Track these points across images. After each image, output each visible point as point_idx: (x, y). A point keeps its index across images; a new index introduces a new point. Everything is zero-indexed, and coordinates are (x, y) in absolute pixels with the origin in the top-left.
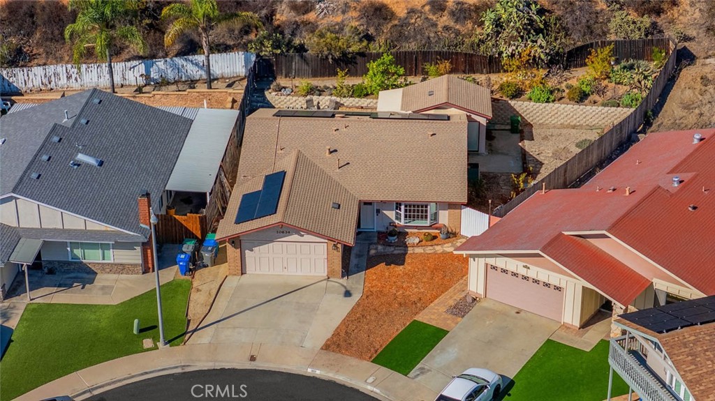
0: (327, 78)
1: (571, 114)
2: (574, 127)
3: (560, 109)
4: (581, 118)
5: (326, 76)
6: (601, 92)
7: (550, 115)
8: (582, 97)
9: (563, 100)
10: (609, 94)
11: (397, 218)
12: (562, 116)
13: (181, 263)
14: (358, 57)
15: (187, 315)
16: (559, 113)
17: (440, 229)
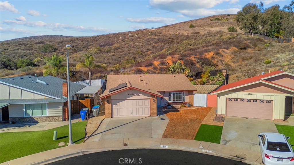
1: (202, 87)
2: (204, 91)
8: (204, 84)
9: (198, 84)
10: (211, 83)
11: (169, 100)
13: (82, 114)
15: (85, 131)
17: (186, 103)
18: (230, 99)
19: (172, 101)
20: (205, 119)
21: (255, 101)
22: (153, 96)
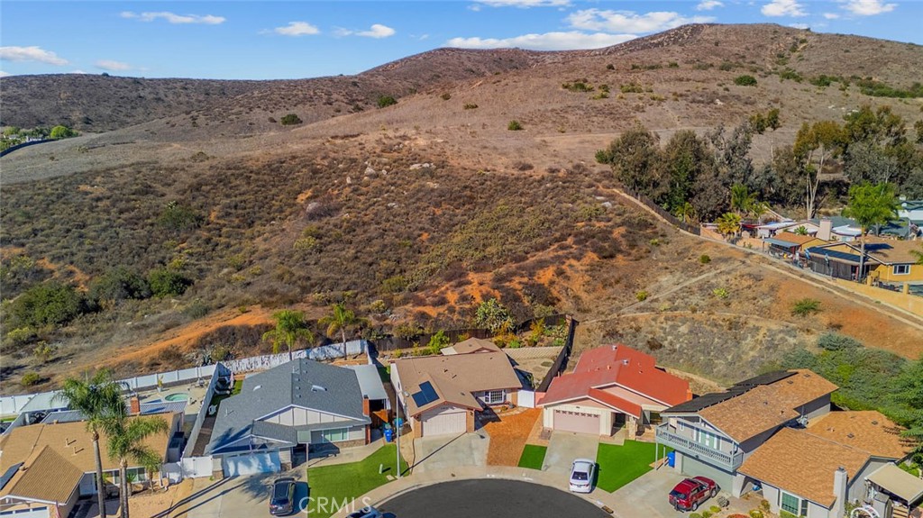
1: (533, 352)
2: (534, 358)
3: (526, 350)
6: (542, 340)
8: (535, 344)
9: (525, 346)
10: (546, 341)
11: (486, 401)
12: (528, 353)
13: (386, 436)
14: (420, 337)
15: (404, 460)
17: (508, 403)
18: (558, 411)
19: (490, 403)
20: (530, 435)
21: (583, 414)
22: (471, 409)
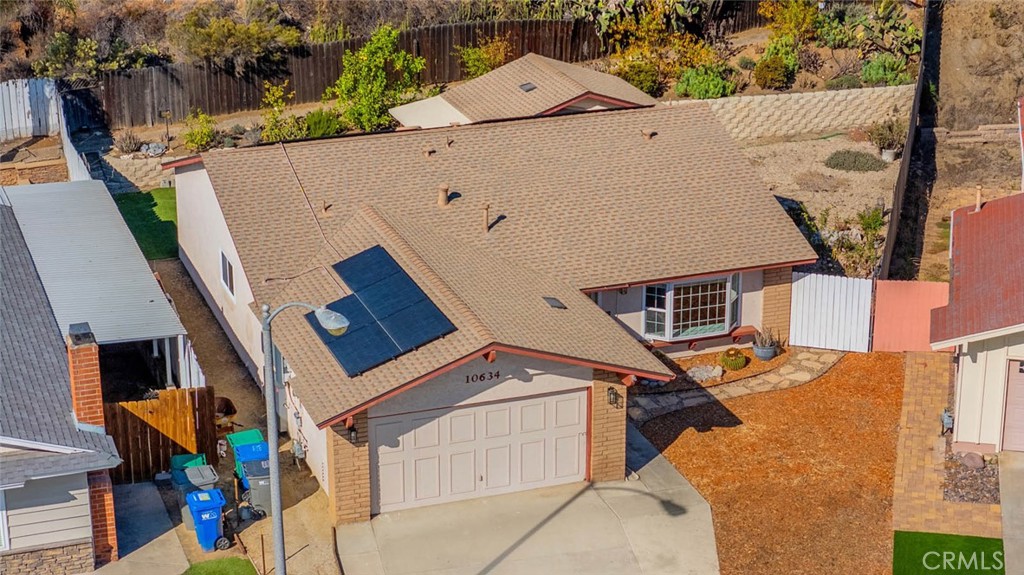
0: (226, 115)
1: (778, 113)
2: (788, 138)
3: (752, 105)
4: (796, 119)
5: (223, 112)
6: (813, 64)
7: (736, 120)
8: (783, 80)
9: (747, 90)
10: (829, 68)
11: (650, 328)
12: (760, 119)
13: (205, 516)
14: (292, 59)
16: (752, 115)
17: (751, 336)
19: (668, 336)
20: (900, 483)
22: (601, 373)
